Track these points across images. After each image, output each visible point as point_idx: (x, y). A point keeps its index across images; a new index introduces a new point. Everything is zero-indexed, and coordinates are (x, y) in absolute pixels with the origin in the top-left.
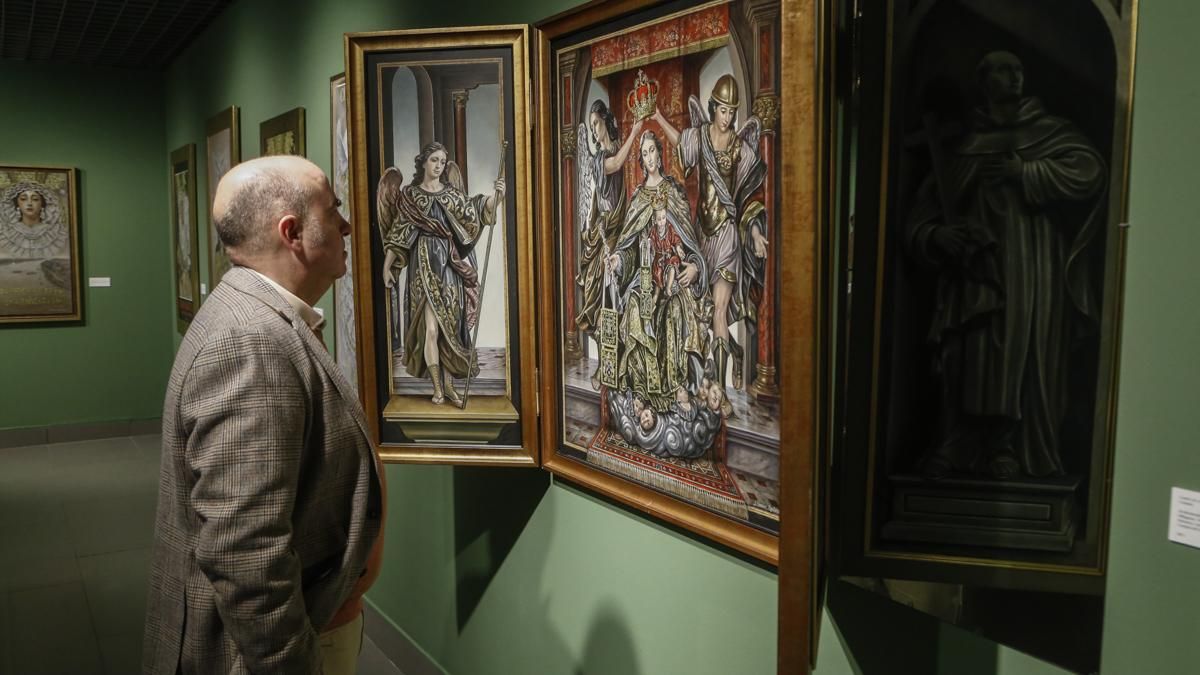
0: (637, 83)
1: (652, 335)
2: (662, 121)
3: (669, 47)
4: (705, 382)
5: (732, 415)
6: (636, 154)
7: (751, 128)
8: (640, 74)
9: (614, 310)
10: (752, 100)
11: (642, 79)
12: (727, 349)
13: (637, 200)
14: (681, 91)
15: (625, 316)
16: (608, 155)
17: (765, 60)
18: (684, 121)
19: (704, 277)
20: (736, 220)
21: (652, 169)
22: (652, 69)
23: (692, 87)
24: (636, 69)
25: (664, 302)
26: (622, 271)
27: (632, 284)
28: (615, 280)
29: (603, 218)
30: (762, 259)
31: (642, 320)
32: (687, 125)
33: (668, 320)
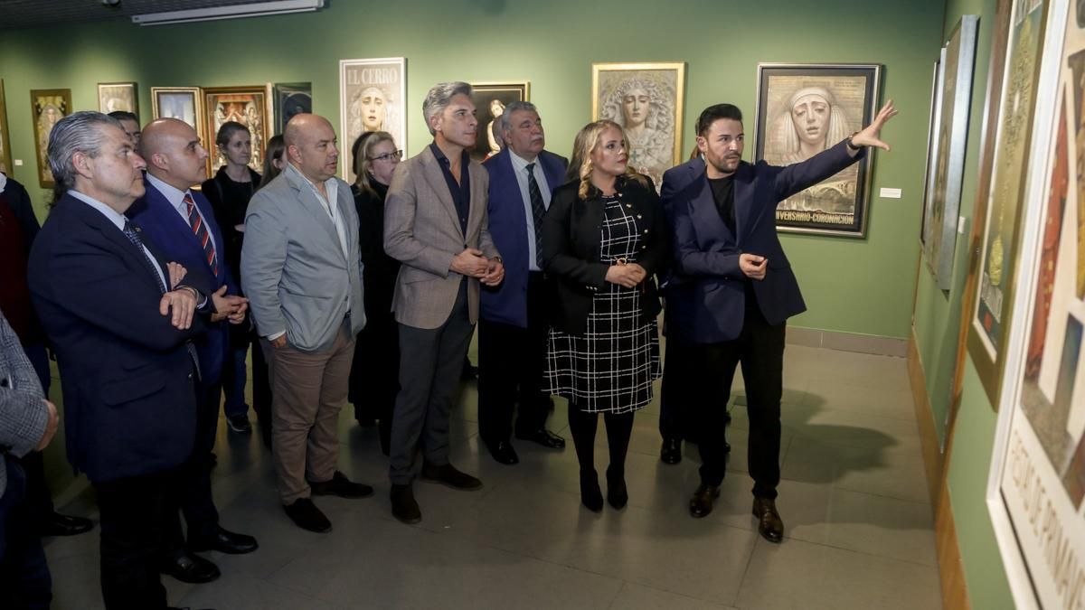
7: (257, 117)
11: (232, 105)
18: (243, 114)
20: (255, 133)
22: (235, 103)
23: (244, 108)
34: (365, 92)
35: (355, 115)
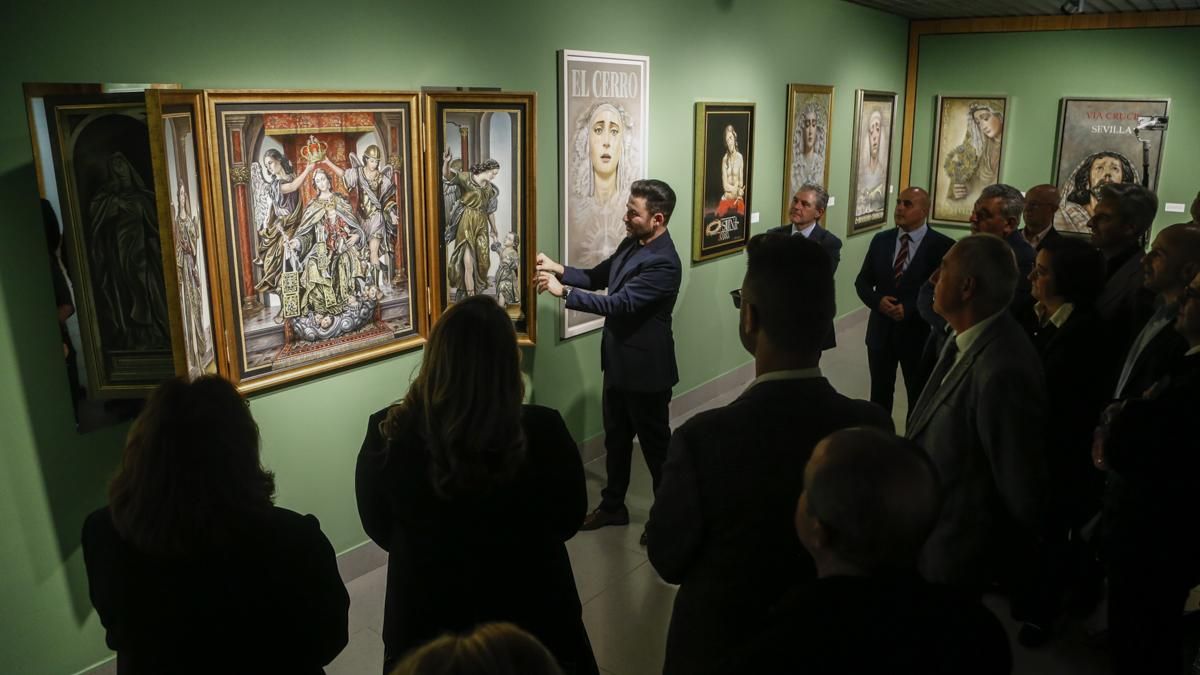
0: (309, 142)
1: (328, 276)
2: (330, 164)
3: (334, 126)
4: (367, 288)
5: (384, 297)
6: (310, 181)
7: (388, 169)
8: (312, 137)
9: (295, 271)
10: (388, 157)
11: (313, 141)
12: (379, 268)
13: (312, 207)
14: (343, 150)
15: (305, 272)
16: (284, 182)
17: (394, 141)
18: (347, 164)
19: (363, 239)
20: (381, 210)
21: (324, 189)
22: (321, 136)
23: (351, 148)
24: (309, 135)
25: (336, 257)
26: (301, 247)
27: (311, 253)
28: (294, 254)
29: (280, 220)
30: (396, 225)
31: (320, 272)
32: (349, 166)
33: (340, 266)
34: (596, 112)
35: (582, 155)
